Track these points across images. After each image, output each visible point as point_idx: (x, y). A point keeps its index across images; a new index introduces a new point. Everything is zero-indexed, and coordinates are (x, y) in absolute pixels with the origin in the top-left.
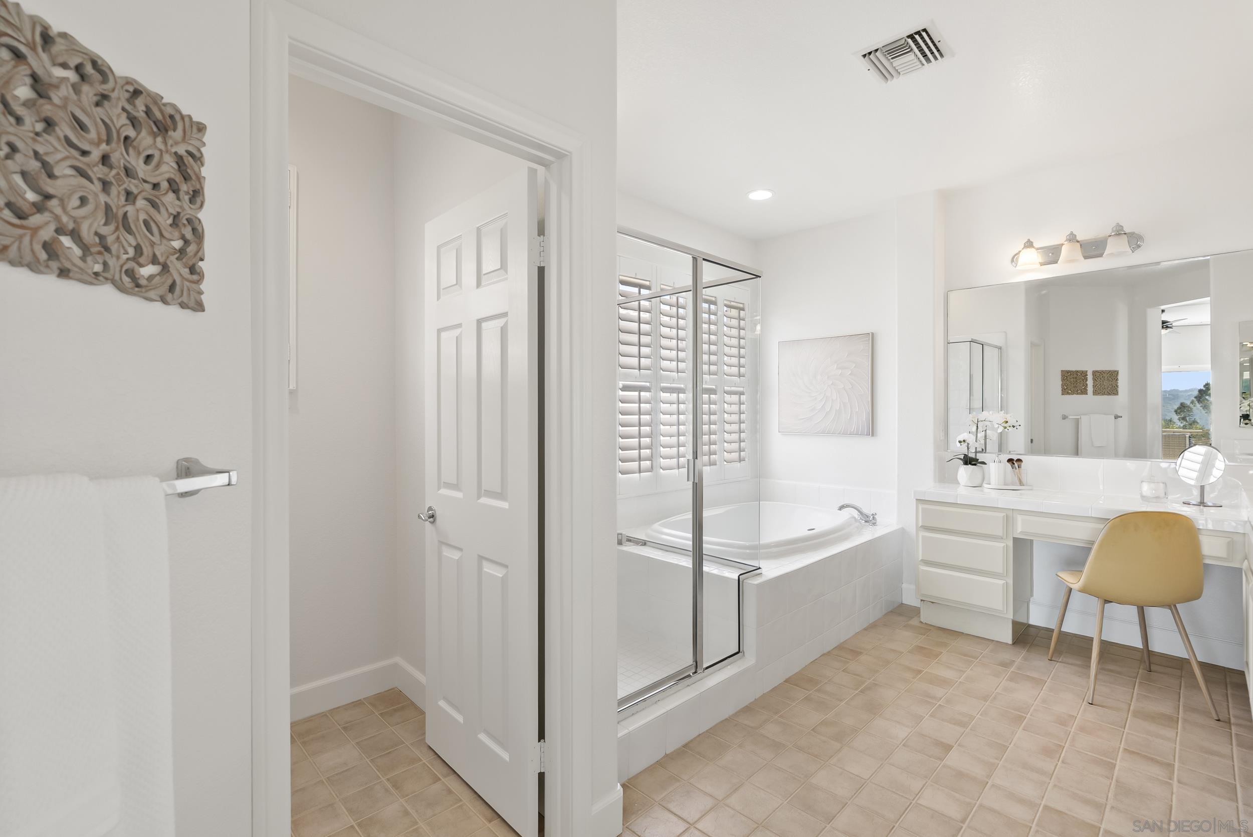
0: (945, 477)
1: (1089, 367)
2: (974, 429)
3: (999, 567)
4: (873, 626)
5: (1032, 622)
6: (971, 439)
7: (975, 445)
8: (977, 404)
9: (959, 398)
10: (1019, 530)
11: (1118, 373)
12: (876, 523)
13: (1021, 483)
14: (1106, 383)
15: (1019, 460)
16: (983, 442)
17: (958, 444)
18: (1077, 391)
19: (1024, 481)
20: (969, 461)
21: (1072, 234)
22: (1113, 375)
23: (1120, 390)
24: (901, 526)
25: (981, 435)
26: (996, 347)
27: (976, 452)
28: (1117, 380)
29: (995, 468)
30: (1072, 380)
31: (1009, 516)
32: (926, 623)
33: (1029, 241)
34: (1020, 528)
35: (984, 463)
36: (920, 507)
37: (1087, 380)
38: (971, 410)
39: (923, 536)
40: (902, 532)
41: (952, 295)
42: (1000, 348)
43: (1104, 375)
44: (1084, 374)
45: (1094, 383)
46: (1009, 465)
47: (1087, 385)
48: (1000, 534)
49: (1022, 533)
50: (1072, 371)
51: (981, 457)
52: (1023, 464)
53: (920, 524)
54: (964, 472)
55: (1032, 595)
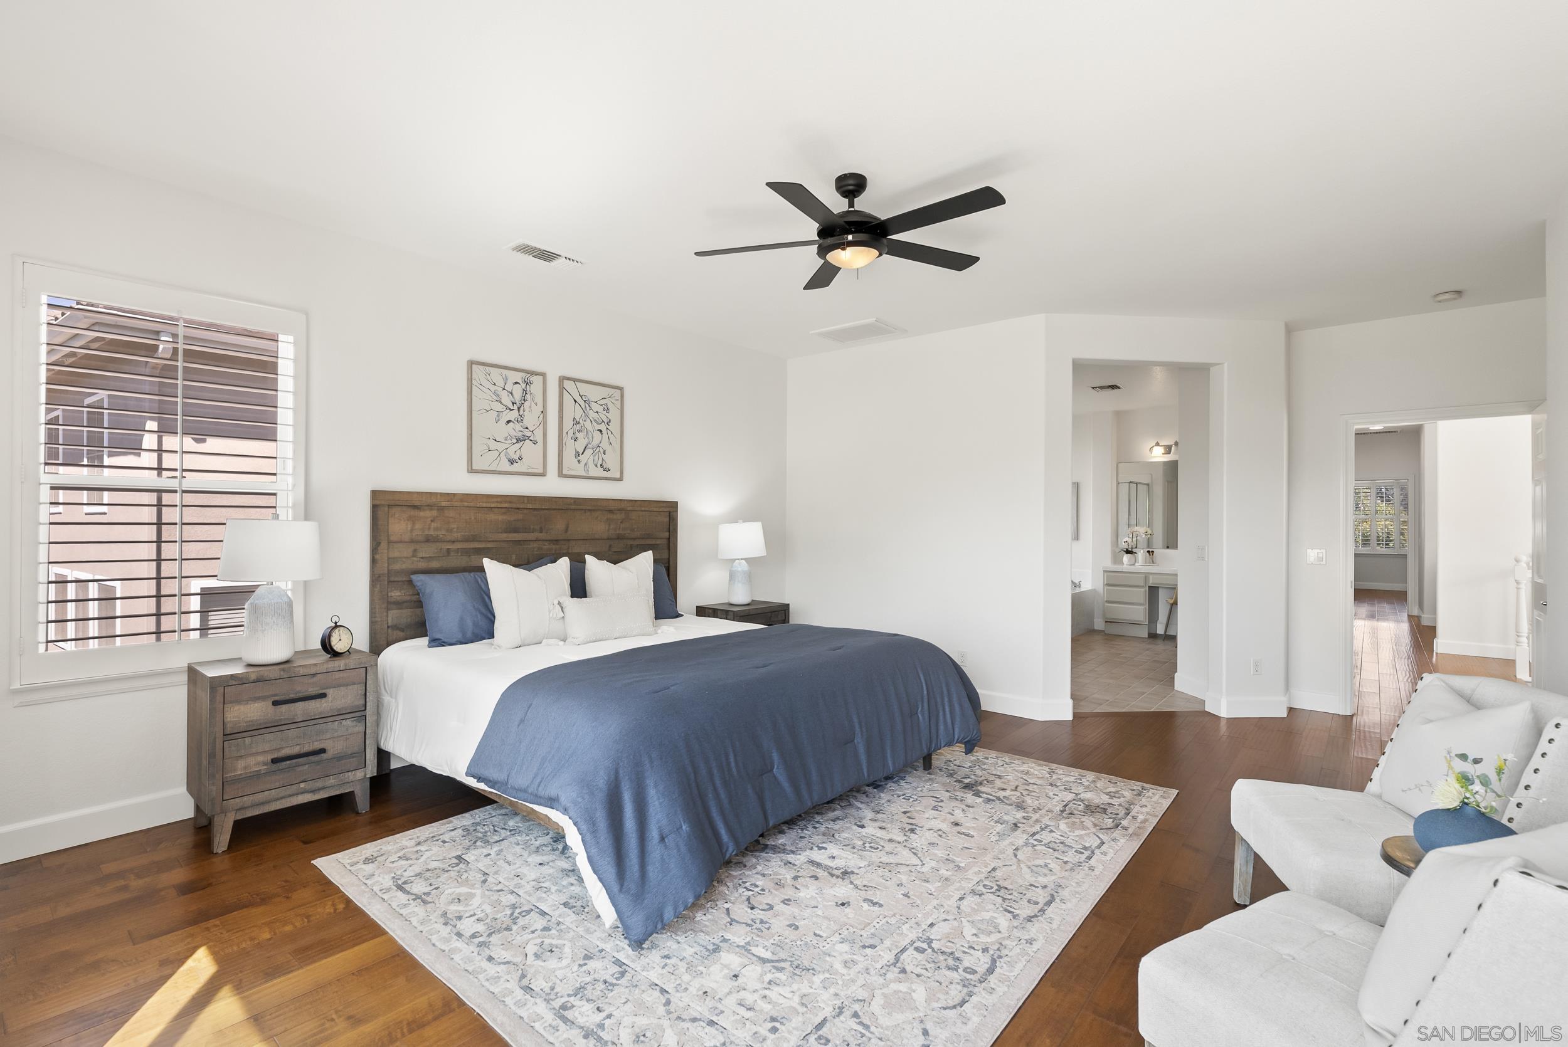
0: (1116, 560)
2: (1131, 536)
3: (1142, 601)
4: (1082, 635)
5: (1158, 633)
6: (1129, 540)
7: (1132, 543)
8: (1133, 522)
9: (1123, 516)
10: (1151, 582)
12: (1081, 586)
13: (1153, 563)
15: (1153, 552)
16: (1135, 543)
17: (1124, 543)
19: (1155, 562)
20: (1128, 552)
24: (1093, 588)
25: (1134, 539)
26: (1145, 484)
27: (1132, 548)
29: (1141, 554)
31: (1147, 576)
34: (1152, 582)
35: (1135, 553)
36: (1105, 574)
38: (1129, 526)
39: (1105, 589)
40: (1094, 591)
41: (1119, 464)
42: (1148, 485)
46: (1148, 554)
48: (1142, 584)
49: (1152, 584)
51: (1134, 550)
52: (1154, 554)
53: (1105, 583)
54: (1126, 558)
55: (1158, 619)
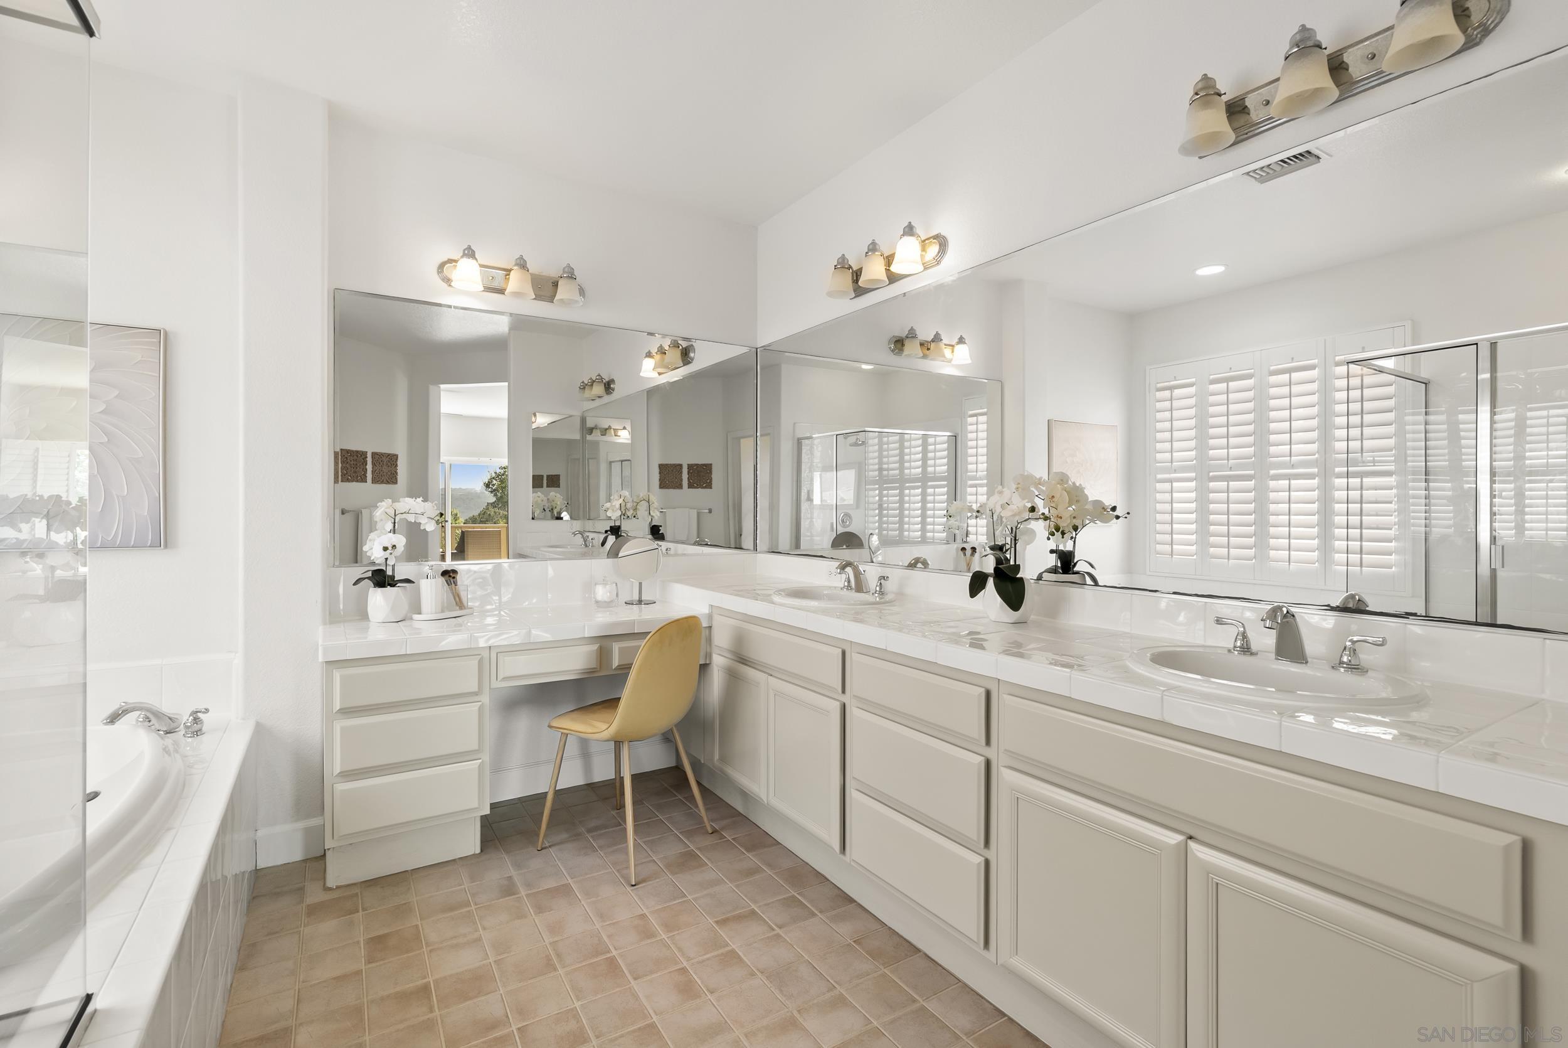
1: (369, 447)
11: (397, 457)
12: (200, 730)
13: (461, 606)
14: (385, 469)
15: (454, 572)
18: (357, 477)
21: (521, 258)
22: (392, 459)
23: (399, 477)
28: (396, 465)
29: (429, 587)
30: (352, 462)
31: (484, 659)
32: (338, 887)
33: (469, 248)
35: (408, 581)
37: (366, 464)
39: (342, 729)
43: (384, 459)
44: (363, 455)
45: (373, 468)
47: (366, 470)
49: (503, 679)
50: (353, 451)
53: (337, 707)
54: (378, 599)
